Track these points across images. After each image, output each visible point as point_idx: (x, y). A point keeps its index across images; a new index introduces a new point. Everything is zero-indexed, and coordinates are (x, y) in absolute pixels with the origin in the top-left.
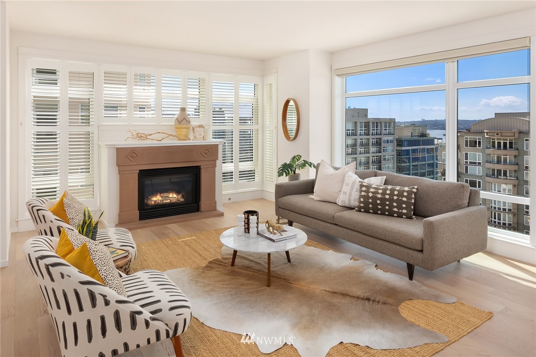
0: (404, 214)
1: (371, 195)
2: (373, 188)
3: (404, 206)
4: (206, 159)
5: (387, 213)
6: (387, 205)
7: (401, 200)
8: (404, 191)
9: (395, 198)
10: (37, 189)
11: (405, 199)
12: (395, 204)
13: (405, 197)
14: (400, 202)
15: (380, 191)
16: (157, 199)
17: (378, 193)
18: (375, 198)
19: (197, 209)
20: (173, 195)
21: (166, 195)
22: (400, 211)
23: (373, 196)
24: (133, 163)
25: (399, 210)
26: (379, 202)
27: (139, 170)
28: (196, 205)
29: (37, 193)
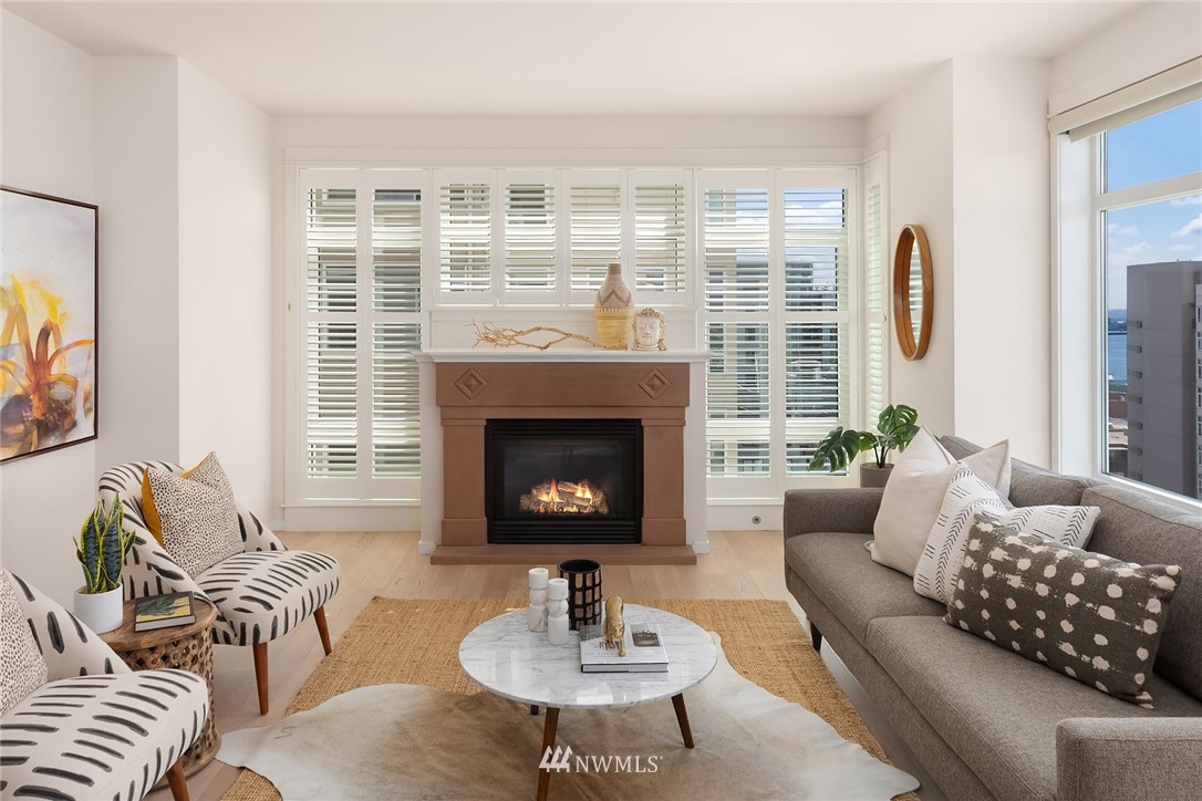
0: (1099, 674)
1: (988, 571)
2: (1004, 548)
3: (1100, 640)
4: (654, 402)
5: (1040, 655)
6: (1042, 624)
7: (1093, 614)
8: (1112, 578)
9: (1071, 600)
10: (331, 446)
11: (1107, 613)
12: (1067, 627)
13: (1110, 602)
14: (1087, 623)
15: (1024, 564)
16: (549, 497)
17: (1014, 570)
18: (999, 588)
19: (636, 537)
20: (584, 492)
21: (568, 487)
22: (1085, 658)
23: (994, 577)
24: (471, 402)
25: (1080, 652)
26: (1011, 604)
27: (488, 420)
28: (632, 523)
29: (331, 454)
